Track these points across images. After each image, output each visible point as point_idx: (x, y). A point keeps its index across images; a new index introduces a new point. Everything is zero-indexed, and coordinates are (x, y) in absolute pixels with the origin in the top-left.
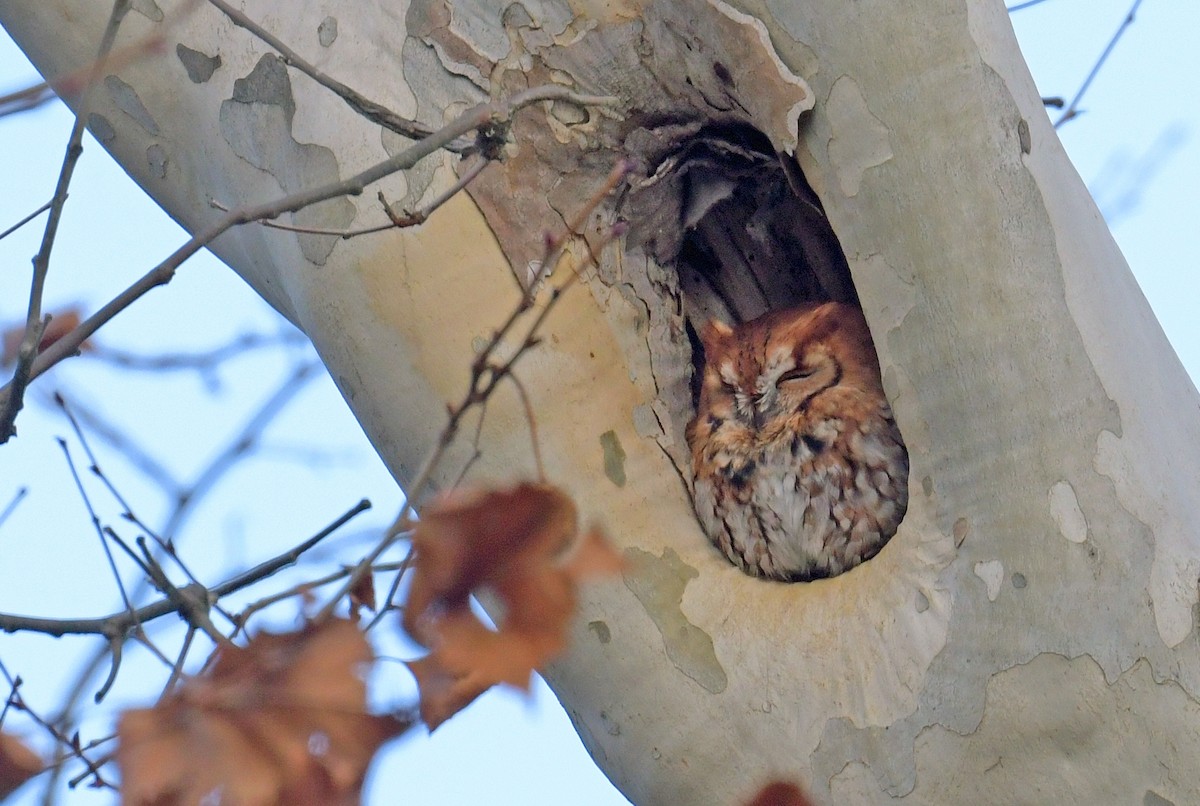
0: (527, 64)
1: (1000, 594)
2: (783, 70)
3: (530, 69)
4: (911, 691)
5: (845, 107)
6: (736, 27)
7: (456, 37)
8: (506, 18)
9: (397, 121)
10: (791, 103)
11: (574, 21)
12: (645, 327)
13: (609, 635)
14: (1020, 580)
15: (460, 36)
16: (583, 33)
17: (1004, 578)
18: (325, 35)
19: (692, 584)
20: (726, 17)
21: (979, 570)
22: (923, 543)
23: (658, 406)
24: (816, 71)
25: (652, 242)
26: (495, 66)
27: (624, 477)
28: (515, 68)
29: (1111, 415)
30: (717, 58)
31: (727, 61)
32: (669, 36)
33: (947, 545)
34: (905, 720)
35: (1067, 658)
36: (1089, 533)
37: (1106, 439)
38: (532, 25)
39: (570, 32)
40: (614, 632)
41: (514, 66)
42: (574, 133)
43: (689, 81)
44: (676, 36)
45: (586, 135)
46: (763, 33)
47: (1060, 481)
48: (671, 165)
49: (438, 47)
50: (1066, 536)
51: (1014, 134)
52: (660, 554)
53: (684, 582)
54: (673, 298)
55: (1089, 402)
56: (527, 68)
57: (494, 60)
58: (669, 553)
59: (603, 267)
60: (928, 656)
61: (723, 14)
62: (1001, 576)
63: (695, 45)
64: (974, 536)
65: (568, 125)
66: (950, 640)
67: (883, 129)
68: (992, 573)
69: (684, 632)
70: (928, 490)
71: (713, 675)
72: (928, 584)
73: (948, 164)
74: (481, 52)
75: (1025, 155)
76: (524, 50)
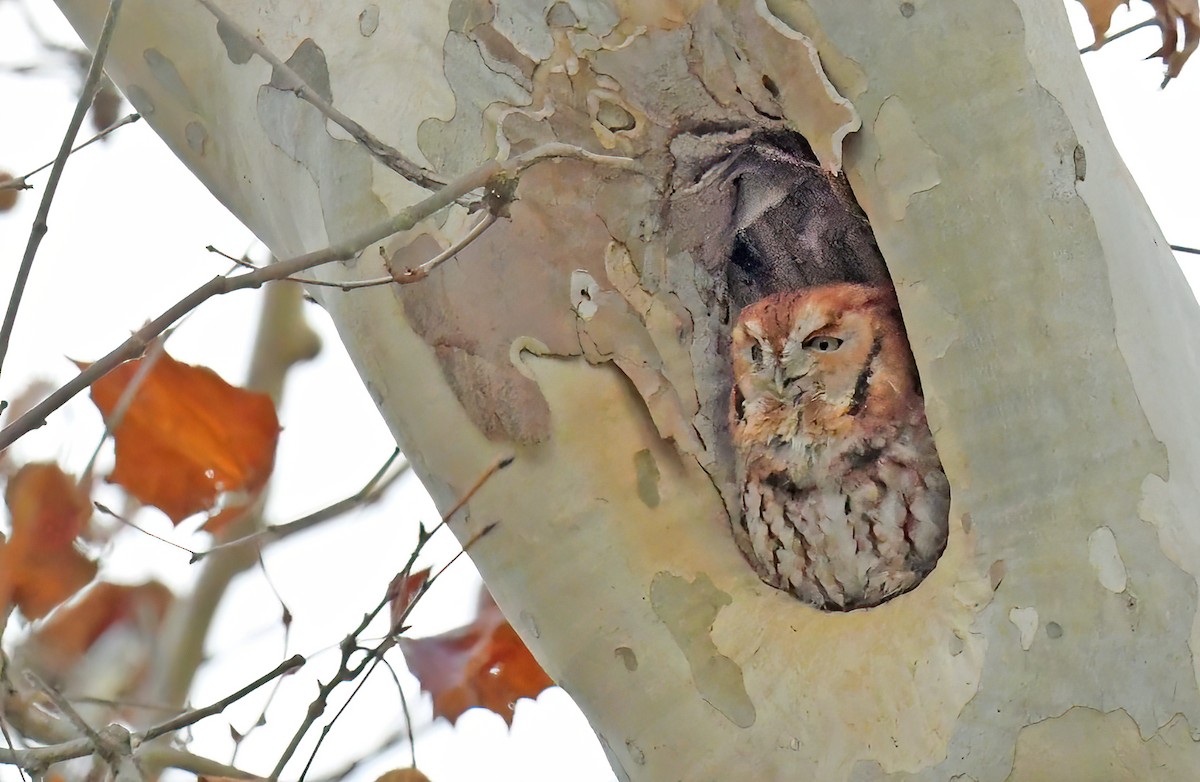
0: (573, 68)
1: (1034, 643)
2: (831, 90)
3: (575, 72)
4: (941, 738)
5: (892, 129)
6: (786, 43)
7: (499, 35)
8: (550, 18)
9: (406, 167)
10: (838, 124)
11: (620, 23)
12: (689, 337)
13: (636, 663)
14: (1055, 629)
15: (503, 34)
16: (630, 39)
17: (1039, 626)
18: (367, 24)
19: (724, 611)
20: (775, 31)
21: (1015, 615)
22: (960, 582)
23: (699, 421)
24: (865, 89)
25: (699, 248)
26: (537, 66)
27: (658, 498)
28: (559, 71)
29: (1158, 455)
30: (764, 73)
31: (773, 76)
32: (718, 45)
33: (983, 587)
34: (934, 768)
35: (1100, 713)
36: (1129, 583)
37: (1152, 484)
38: (576, 25)
39: (615, 36)
40: (641, 660)
41: (559, 69)
42: (618, 138)
43: (738, 90)
44: (725, 46)
45: (632, 141)
46: (813, 52)
47: (1101, 527)
48: (719, 172)
49: (480, 43)
50: (1104, 584)
51: (1069, 159)
52: (691, 579)
53: (716, 608)
54: (720, 305)
55: (1136, 443)
56: (573, 71)
57: (537, 60)
58: (702, 579)
59: (645, 275)
60: (959, 701)
61: (773, 28)
62: (1036, 624)
63: (744, 58)
64: (1010, 580)
65: (613, 130)
66: (981, 688)
67: (931, 153)
68: (1028, 621)
69: (713, 661)
70: (967, 526)
71: (742, 709)
72: (963, 625)
73: (998, 193)
74: (524, 51)
75: (1079, 182)
76: (570, 51)
